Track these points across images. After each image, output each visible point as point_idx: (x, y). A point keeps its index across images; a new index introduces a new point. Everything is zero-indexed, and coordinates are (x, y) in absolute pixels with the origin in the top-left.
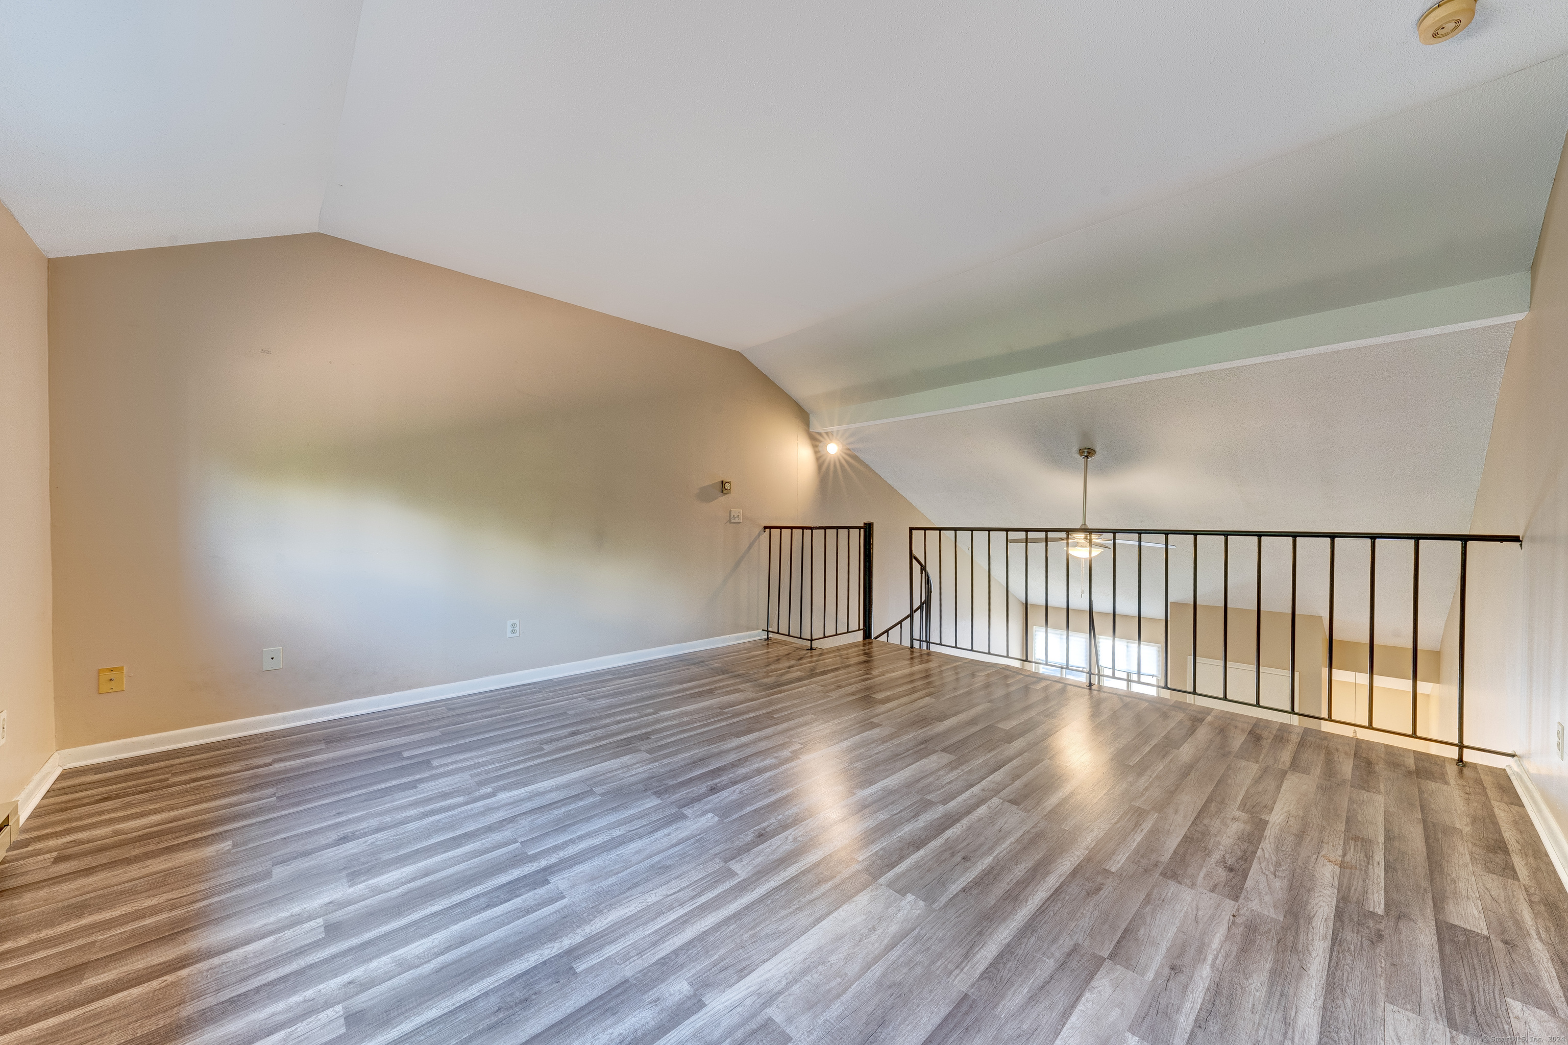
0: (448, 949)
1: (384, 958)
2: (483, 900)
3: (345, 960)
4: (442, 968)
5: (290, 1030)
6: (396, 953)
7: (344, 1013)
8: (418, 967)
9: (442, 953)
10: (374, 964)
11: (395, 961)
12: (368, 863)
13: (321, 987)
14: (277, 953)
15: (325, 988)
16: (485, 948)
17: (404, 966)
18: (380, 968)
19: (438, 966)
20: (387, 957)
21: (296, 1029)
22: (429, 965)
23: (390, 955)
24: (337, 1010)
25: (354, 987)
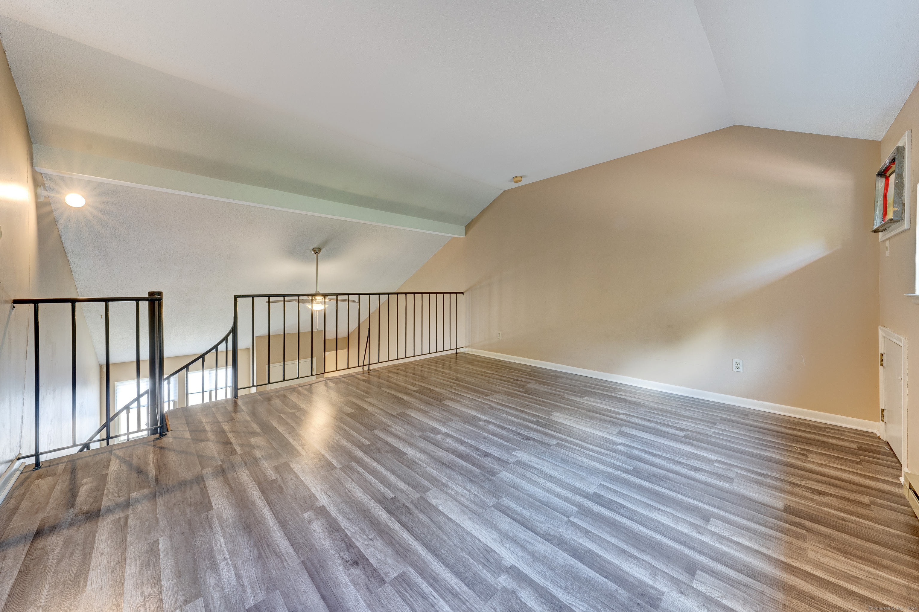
0: (656, 508)
1: (680, 529)
2: (622, 512)
3: (696, 545)
4: (665, 505)
5: (731, 537)
6: (674, 526)
7: (708, 524)
8: (672, 514)
9: (660, 509)
10: (686, 531)
11: (677, 523)
12: (638, 604)
13: (712, 543)
14: (726, 586)
15: (711, 541)
16: (645, 497)
17: (676, 519)
18: (685, 527)
19: (665, 507)
20: (679, 529)
21: (729, 535)
22: (668, 510)
23: (677, 528)
24: (710, 527)
25: (699, 529)
